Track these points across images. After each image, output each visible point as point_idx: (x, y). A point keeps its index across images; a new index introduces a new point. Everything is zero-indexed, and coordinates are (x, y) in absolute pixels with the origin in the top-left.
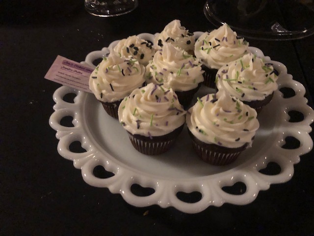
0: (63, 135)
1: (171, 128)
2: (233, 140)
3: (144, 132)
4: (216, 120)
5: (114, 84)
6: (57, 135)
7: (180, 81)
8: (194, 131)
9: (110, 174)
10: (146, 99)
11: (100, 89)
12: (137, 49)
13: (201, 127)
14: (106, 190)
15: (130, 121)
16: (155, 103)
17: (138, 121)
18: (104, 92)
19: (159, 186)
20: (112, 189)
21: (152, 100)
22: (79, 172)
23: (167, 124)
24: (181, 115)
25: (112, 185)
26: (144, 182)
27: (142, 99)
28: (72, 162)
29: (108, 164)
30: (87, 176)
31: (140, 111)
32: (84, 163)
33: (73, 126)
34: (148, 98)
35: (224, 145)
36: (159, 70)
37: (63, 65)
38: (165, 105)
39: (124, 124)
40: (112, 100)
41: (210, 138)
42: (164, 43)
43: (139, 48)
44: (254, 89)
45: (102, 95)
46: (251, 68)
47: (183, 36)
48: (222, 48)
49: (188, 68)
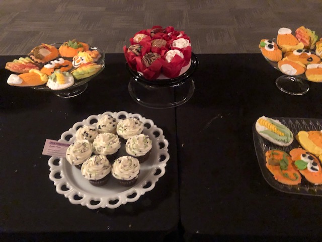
0: (57, 184)
1: (104, 175)
2: (128, 177)
3: (93, 178)
4: (121, 170)
5: (78, 157)
6: (55, 184)
7: (108, 151)
8: (114, 175)
9: (81, 198)
10: (92, 165)
11: (72, 160)
12: (87, 134)
13: (116, 173)
14: (80, 205)
15: (87, 174)
16: (96, 166)
17: (90, 175)
18: (74, 161)
19: (102, 199)
20: (82, 204)
21: (95, 165)
22: (68, 199)
23: (102, 174)
24: (109, 169)
25: (82, 202)
26: (96, 199)
27: (91, 165)
28: (64, 195)
29: (80, 194)
30: (71, 200)
31: (90, 170)
32: (69, 195)
33: (61, 178)
34: (93, 164)
35: (125, 179)
36: (98, 146)
37: (50, 145)
38: (101, 166)
39: (84, 176)
40: (78, 164)
41: (120, 178)
42: (101, 127)
43: (89, 133)
44: (140, 151)
45: (73, 163)
46: (137, 143)
47: (110, 123)
48: (128, 130)
49: (111, 144)
